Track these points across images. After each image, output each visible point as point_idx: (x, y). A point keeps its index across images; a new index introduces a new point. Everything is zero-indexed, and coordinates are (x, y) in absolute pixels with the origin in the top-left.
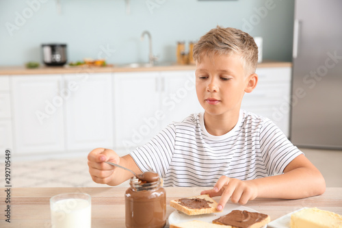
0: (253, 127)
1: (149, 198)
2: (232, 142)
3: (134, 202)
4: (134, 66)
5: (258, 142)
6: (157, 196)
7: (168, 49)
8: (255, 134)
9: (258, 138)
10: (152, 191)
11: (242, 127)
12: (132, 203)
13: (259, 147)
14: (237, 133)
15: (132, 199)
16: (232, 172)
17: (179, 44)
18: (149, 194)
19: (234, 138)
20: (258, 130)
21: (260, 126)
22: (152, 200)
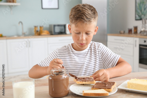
0: (97, 47)
1: (61, 79)
2: (86, 54)
3: (54, 81)
4: (16, 36)
5: (100, 54)
6: (65, 78)
7: (30, 29)
8: (98, 50)
9: (100, 52)
10: (63, 75)
11: (90, 48)
12: (53, 82)
13: (100, 56)
14: (88, 50)
15: (53, 80)
16: (87, 67)
17: (35, 27)
18: (62, 76)
19: (87, 52)
20: (100, 49)
21: (100, 47)
22: (63, 80)
